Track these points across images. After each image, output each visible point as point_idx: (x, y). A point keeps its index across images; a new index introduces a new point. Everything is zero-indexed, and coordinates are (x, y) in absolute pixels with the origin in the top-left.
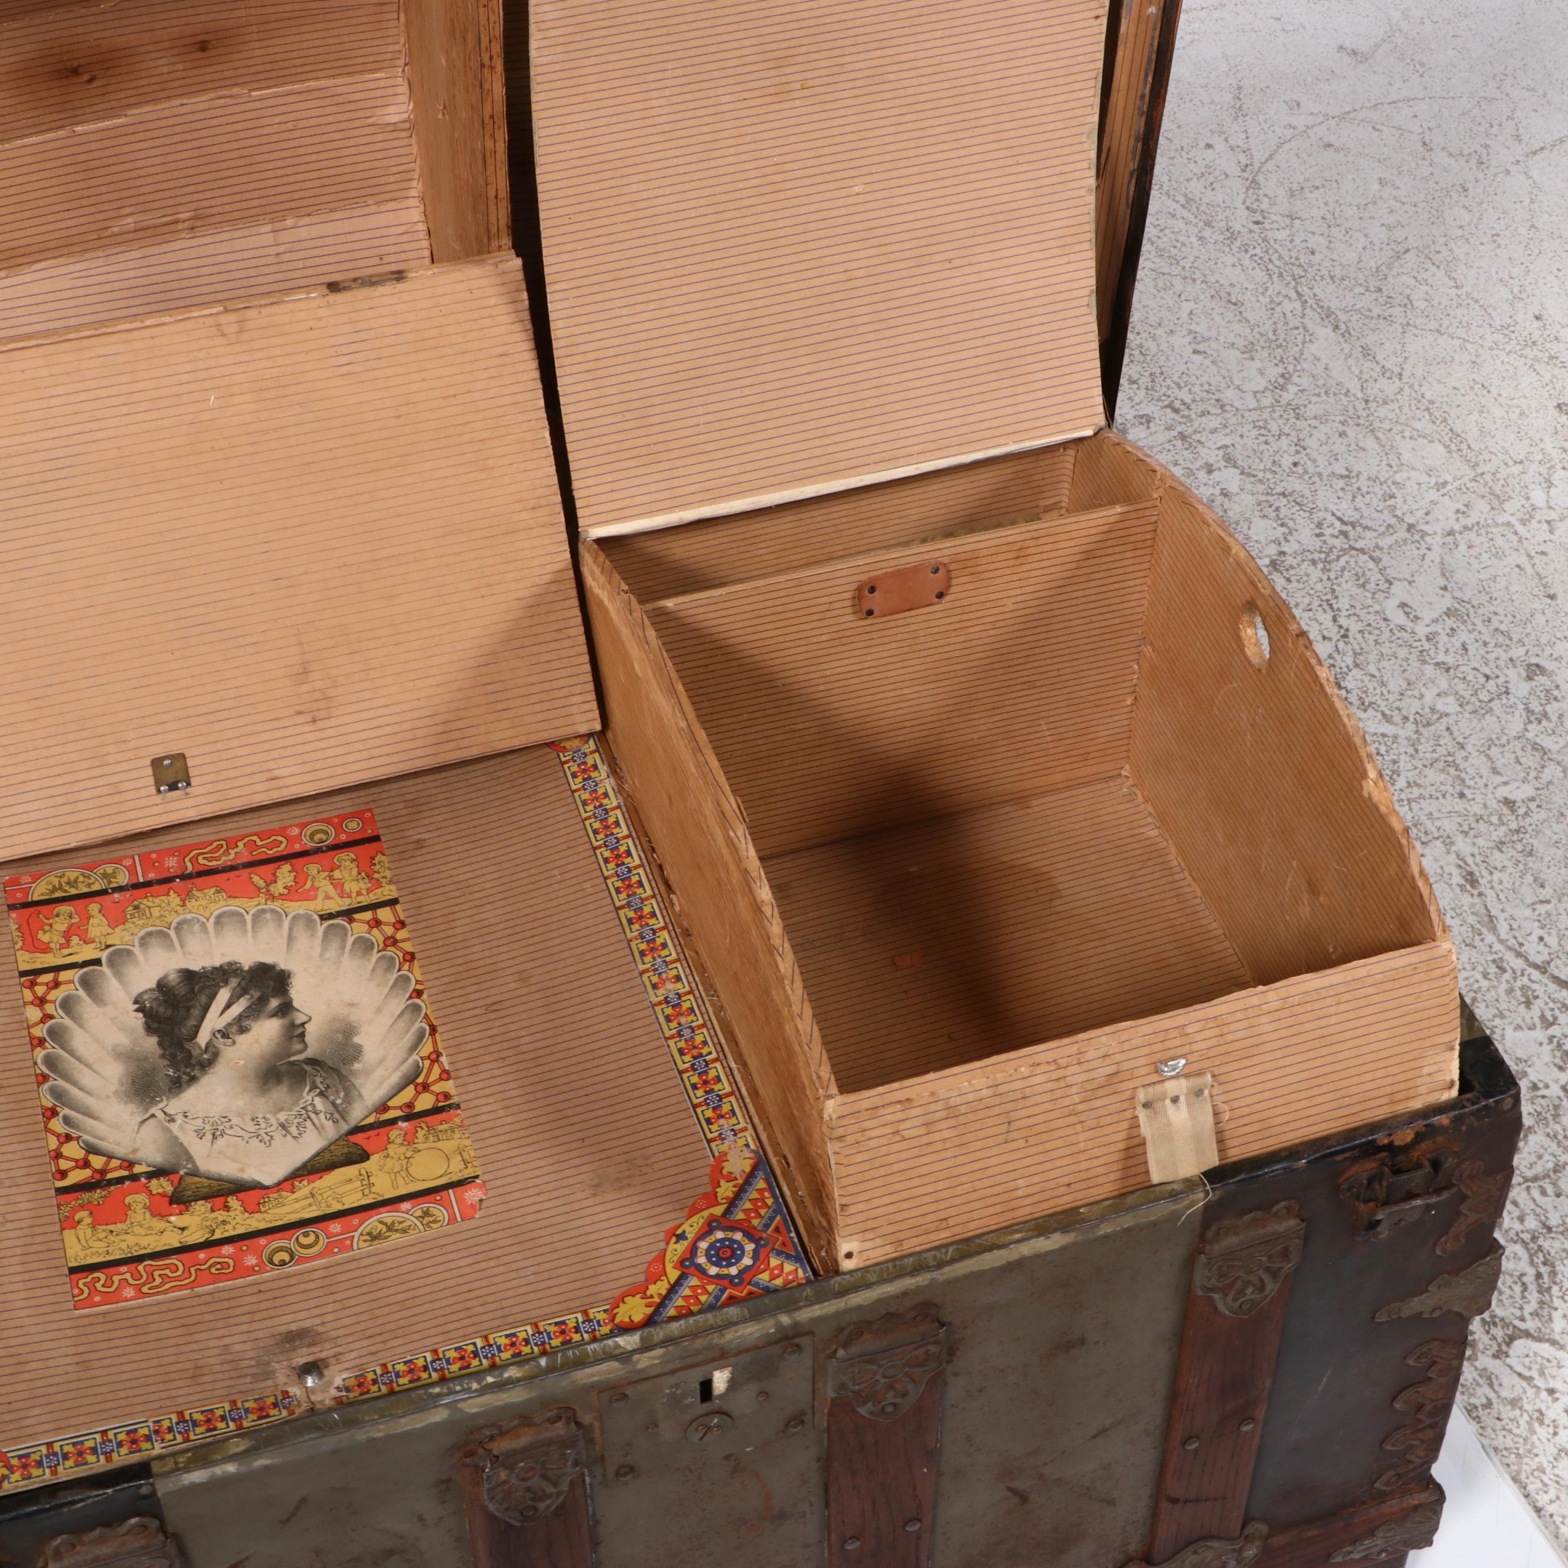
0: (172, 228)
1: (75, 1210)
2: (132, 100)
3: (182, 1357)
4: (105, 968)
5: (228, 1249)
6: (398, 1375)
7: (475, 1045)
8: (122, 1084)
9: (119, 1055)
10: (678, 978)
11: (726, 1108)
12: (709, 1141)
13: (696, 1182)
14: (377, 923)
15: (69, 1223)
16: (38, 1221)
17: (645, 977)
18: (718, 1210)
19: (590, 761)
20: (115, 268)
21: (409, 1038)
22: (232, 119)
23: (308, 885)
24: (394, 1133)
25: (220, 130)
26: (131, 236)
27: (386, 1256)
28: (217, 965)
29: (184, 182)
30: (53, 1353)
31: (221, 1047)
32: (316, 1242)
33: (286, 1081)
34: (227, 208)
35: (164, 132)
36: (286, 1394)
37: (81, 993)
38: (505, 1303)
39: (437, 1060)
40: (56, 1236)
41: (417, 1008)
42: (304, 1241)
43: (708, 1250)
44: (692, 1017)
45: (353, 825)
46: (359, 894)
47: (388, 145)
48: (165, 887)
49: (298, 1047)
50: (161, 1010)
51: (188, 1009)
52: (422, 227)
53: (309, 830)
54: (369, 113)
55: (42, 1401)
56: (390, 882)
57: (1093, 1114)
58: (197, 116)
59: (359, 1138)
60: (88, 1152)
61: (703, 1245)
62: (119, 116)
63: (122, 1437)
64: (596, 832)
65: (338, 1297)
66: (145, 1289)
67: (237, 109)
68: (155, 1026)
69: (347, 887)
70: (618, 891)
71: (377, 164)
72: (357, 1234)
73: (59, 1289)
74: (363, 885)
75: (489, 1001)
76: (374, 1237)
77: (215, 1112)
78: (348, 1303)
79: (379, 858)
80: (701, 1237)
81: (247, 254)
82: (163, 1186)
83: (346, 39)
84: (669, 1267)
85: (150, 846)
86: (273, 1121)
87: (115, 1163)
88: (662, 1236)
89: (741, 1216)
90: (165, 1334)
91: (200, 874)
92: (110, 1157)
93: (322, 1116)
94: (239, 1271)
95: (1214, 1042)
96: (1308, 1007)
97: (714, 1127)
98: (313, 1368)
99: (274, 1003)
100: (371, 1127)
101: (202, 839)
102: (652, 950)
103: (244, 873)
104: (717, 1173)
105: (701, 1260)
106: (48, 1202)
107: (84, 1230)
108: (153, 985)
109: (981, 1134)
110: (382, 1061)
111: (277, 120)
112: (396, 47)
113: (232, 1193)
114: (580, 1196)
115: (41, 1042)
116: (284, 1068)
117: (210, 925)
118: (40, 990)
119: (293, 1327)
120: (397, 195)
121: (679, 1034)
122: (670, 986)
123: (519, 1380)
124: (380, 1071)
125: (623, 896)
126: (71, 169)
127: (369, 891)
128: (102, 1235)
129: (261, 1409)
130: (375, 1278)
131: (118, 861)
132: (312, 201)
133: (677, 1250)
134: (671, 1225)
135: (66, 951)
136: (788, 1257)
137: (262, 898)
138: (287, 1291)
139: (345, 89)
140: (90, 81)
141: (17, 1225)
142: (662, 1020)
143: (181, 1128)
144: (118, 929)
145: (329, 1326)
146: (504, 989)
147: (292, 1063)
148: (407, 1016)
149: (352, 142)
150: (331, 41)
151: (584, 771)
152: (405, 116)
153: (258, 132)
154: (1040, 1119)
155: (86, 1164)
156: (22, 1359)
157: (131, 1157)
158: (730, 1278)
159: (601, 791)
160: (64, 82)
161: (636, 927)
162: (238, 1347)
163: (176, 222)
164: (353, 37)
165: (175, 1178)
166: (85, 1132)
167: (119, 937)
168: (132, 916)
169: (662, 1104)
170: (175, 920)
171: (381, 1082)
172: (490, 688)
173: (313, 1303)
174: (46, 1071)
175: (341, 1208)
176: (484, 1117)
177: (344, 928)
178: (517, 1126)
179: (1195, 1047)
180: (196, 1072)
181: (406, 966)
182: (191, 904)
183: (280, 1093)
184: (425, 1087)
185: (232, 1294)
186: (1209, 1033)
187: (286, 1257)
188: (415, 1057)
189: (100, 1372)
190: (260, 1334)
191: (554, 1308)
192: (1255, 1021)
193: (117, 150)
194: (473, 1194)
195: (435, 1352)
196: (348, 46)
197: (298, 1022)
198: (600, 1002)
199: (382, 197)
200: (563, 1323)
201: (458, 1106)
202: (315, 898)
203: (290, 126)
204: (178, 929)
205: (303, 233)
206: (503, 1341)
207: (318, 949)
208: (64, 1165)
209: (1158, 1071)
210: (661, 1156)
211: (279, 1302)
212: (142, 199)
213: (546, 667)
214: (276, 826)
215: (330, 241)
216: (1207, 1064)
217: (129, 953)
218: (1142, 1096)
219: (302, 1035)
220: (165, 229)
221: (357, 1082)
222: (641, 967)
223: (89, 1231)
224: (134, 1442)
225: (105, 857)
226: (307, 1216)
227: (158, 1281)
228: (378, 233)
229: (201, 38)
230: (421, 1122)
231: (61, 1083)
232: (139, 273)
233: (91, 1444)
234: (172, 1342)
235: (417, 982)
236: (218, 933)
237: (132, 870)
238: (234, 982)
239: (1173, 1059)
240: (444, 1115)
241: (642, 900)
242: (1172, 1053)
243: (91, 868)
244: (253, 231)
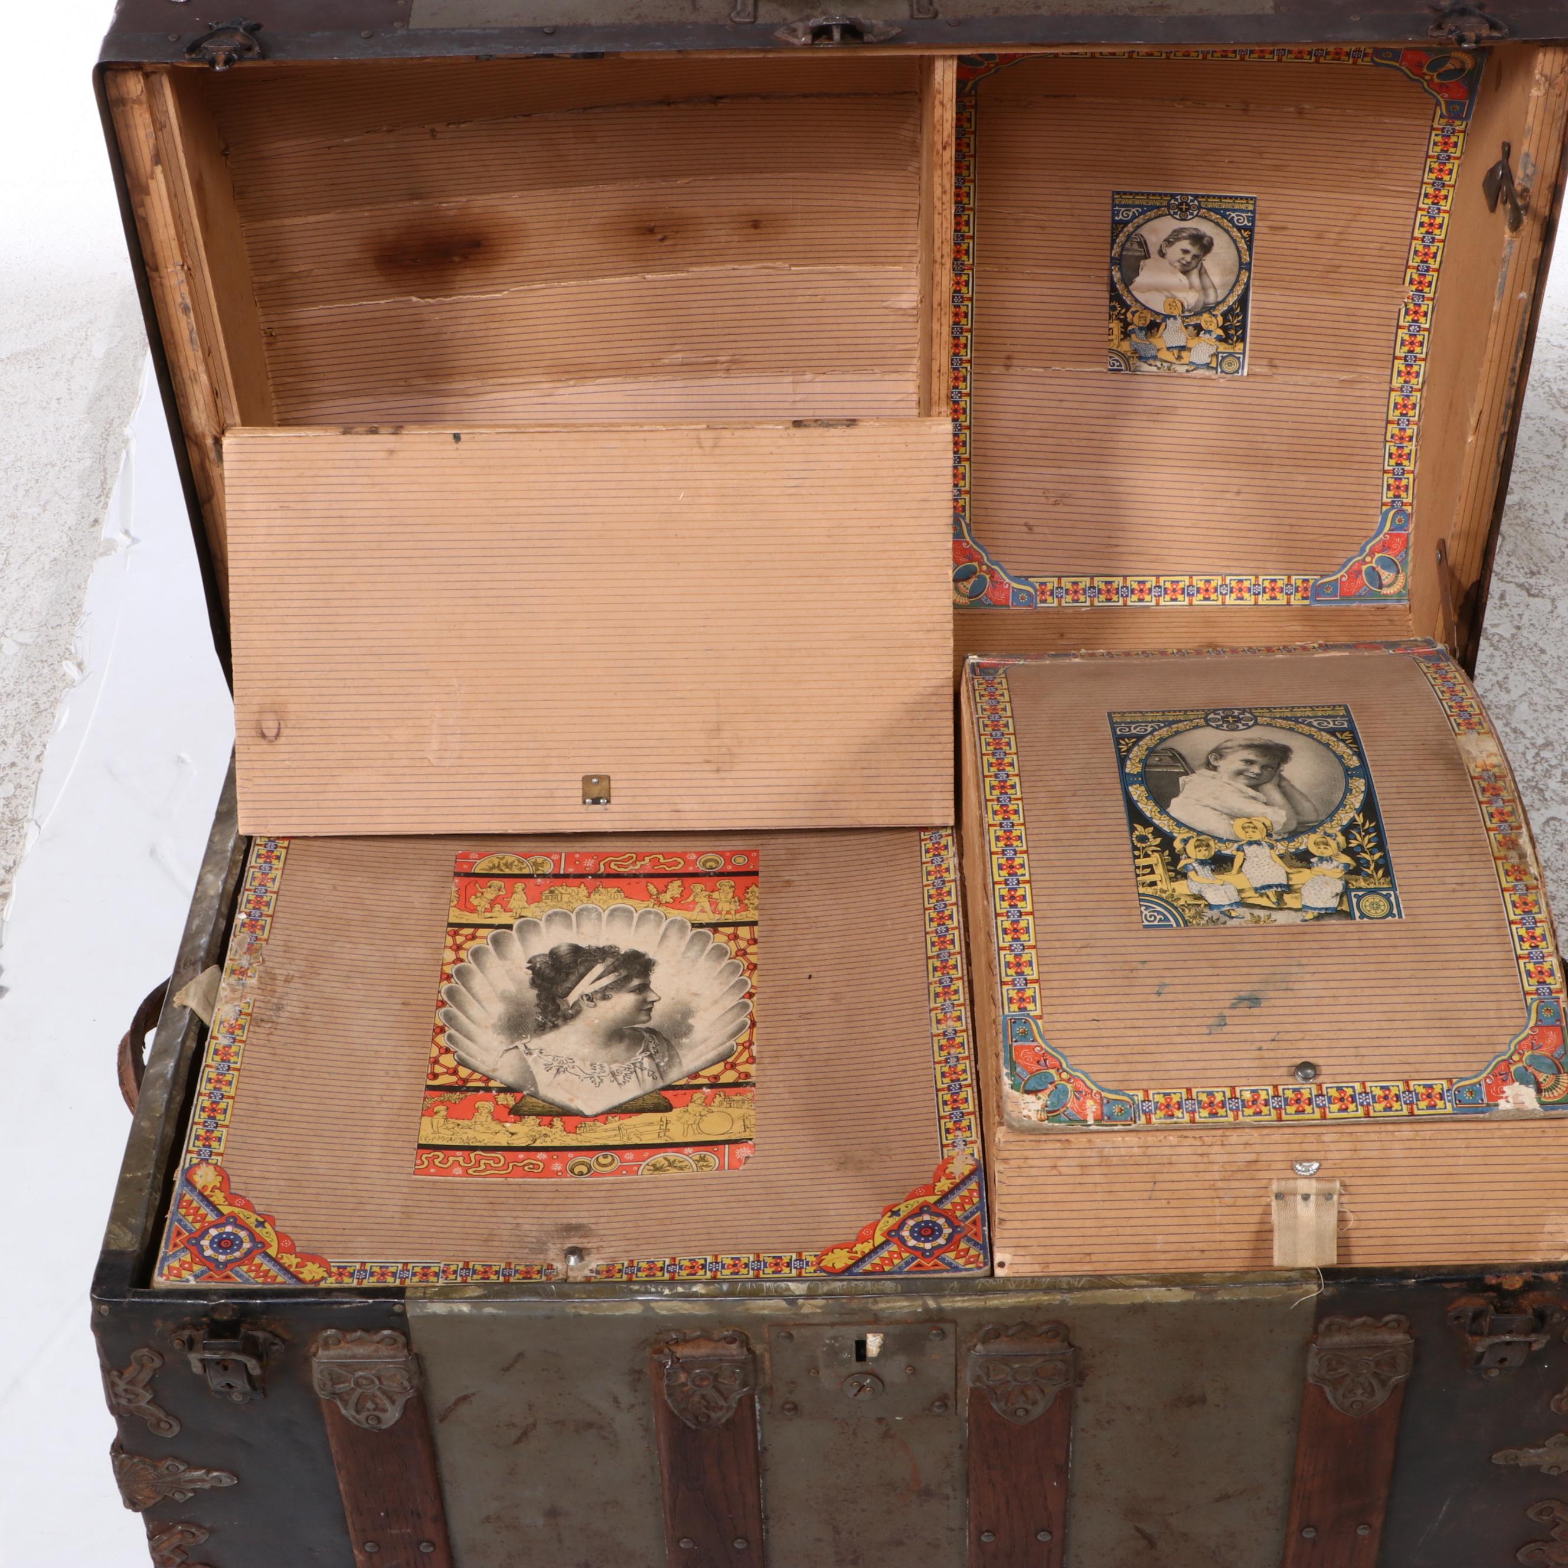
0: (713, 367)
1: (436, 1104)
2: (694, 260)
3: (482, 1225)
4: (514, 933)
5: (542, 1155)
6: (639, 1270)
7: (782, 1042)
8: (500, 1019)
9: (504, 998)
10: (959, 1018)
11: (965, 1123)
12: (943, 1146)
13: (922, 1175)
14: (736, 937)
15: (429, 1112)
16: (406, 1106)
17: (933, 1013)
18: (932, 1199)
19: (943, 842)
20: (661, 392)
21: (732, 1027)
22: (772, 286)
23: (691, 898)
24: (698, 1096)
25: (760, 294)
26: (678, 368)
27: (662, 1184)
28: (601, 946)
29: (726, 331)
30: (387, 1202)
31: (584, 1007)
32: (611, 1164)
33: (626, 1041)
34: (759, 358)
35: (716, 289)
36: (550, 1267)
37: (490, 947)
38: (740, 1235)
39: (749, 1048)
40: (416, 1119)
41: (745, 1006)
42: (602, 1161)
43: (913, 1227)
44: (961, 1050)
45: (740, 861)
46: (728, 913)
47: (897, 326)
48: (579, 880)
49: (644, 1018)
50: (547, 971)
51: (568, 974)
52: (915, 397)
53: (703, 858)
54: (885, 297)
55: (368, 1232)
56: (756, 908)
57: (1230, 1193)
58: (744, 280)
59: (669, 1094)
60: (459, 1064)
61: (911, 1223)
62: (682, 271)
63: (417, 1269)
64: (930, 897)
65: (615, 1206)
66: (470, 1171)
67: (779, 278)
68: (539, 982)
69: (720, 907)
70: (933, 944)
71: (886, 340)
72: (644, 1164)
73: (406, 1157)
74: (734, 907)
75: (804, 1011)
76: (656, 1168)
77: (564, 1054)
78: (620, 1212)
79: (753, 888)
80: (911, 1216)
81: (768, 398)
82: (509, 1100)
83: (873, 234)
84: (878, 1233)
85: (577, 848)
86: (607, 1068)
87: (477, 1076)
88: (881, 1210)
89: (948, 1206)
90: (475, 1206)
91: (609, 876)
92: (475, 1071)
93: (646, 1072)
94: (547, 1173)
95: (1347, 1155)
96: (1439, 1143)
97: (950, 1136)
98: (578, 1252)
99: (636, 982)
100: (681, 1087)
101: (618, 850)
102: (945, 993)
103: (643, 881)
104: (941, 1171)
105: (905, 1233)
106: (417, 1094)
107: (438, 1120)
108: (547, 952)
109: (1129, 1187)
110: (705, 1040)
111: (810, 292)
112: (914, 247)
113: (558, 1115)
114: (827, 1168)
115: (449, 977)
116: (627, 1032)
117: (605, 915)
118: (459, 939)
119: (574, 1221)
120: (900, 368)
121: (946, 1061)
122: (950, 1023)
123: (702, 1296)
124: (702, 1048)
125: (936, 949)
126: (638, 308)
127: (737, 912)
128: (450, 1126)
129: (528, 1272)
130: (647, 1198)
131: (548, 855)
132: (828, 363)
133: (890, 1222)
134: (891, 1203)
135: (488, 915)
136: (976, 1244)
137: (651, 903)
138: (576, 1195)
139: (868, 276)
140: (663, 240)
141: (390, 1105)
142: (936, 1048)
143: (535, 1060)
144: (533, 906)
145: (601, 1226)
146: (819, 1004)
147: (635, 1029)
148: (736, 1010)
149: (868, 319)
150: (860, 234)
151: (937, 849)
152: (914, 304)
153: (793, 300)
154: (1183, 1186)
155: (455, 1072)
156: (364, 1200)
157: (490, 1074)
158: (924, 1250)
159: (944, 866)
160: (642, 238)
161: (939, 974)
162: (527, 1227)
163: (716, 363)
164: (879, 234)
165: (519, 1096)
166: (461, 1048)
167: (532, 912)
168: (547, 898)
169: (914, 1112)
170: (579, 906)
171: (700, 1056)
172: (866, 772)
173: (594, 1207)
174: (445, 999)
175: (639, 1142)
176: (772, 1097)
177: (708, 937)
178: (794, 1108)
179: (1330, 1155)
180: (559, 1022)
181: (748, 973)
182: (595, 897)
183: (619, 1049)
184: (733, 1066)
185: (535, 1188)
186: (1343, 1146)
187: (584, 1169)
188: (732, 1042)
189: (417, 1222)
190: (547, 1221)
191: (777, 1246)
192: (1387, 1145)
193: (676, 298)
194: (743, 1151)
195: (674, 1259)
196: (873, 240)
197: (650, 999)
198: (892, 1026)
199: (887, 368)
200: (780, 1258)
201: (754, 1085)
202: (693, 909)
203: (819, 298)
204: (579, 914)
205: (818, 387)
206: (728, 1261)
207: (683, 948)
208: (438, 1069)
209: (1293, 1169)
210: (901, 1151)
211: (569, 1201)
212: (690, 340)
213: (917, 764)
214: (679, 850)
215: (838, 397)
216: (1341, 1173)
217: (536, 925)
218: (1275, 1187)
219: (650, 1010)
220: (707, 367)
221: (681, 1052)
222: (933, 1005)
223: (442, 1121)
224: (425, 1275)
225: (539, 850)
226: (610, 1143)
227: (483, 1167)
228: (879, 397)
229: (755, 218)
230: (721, 1091)
231: (454, 1010)
232: (679, 398)
233: (393, 1270)
234: (478, 1213)
235: (752, 987)
236: (609, 922)
237: (557, 864)
238: (609, 961)
239: (1309, 1161)
240: (741, 1089)
241: (950, 954)
242: (1309, 1156)
243: (526, 856)
244: (779, 379)
